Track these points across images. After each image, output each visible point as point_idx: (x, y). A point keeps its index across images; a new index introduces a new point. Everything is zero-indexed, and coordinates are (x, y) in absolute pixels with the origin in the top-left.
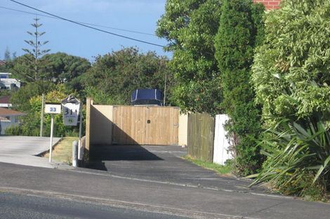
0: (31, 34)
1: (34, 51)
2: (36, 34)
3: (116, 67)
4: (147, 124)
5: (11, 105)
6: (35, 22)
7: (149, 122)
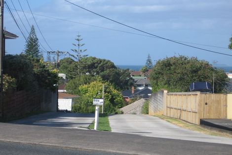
0: (75, 45)
1: (78, 56)
2: (79, 45)
3: (172, 67)
4: (205, 106)
5: (65, 91)
6: (77, 38)
7: (206, 104)
